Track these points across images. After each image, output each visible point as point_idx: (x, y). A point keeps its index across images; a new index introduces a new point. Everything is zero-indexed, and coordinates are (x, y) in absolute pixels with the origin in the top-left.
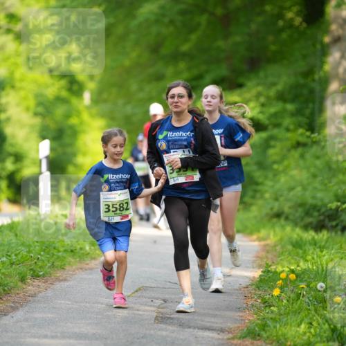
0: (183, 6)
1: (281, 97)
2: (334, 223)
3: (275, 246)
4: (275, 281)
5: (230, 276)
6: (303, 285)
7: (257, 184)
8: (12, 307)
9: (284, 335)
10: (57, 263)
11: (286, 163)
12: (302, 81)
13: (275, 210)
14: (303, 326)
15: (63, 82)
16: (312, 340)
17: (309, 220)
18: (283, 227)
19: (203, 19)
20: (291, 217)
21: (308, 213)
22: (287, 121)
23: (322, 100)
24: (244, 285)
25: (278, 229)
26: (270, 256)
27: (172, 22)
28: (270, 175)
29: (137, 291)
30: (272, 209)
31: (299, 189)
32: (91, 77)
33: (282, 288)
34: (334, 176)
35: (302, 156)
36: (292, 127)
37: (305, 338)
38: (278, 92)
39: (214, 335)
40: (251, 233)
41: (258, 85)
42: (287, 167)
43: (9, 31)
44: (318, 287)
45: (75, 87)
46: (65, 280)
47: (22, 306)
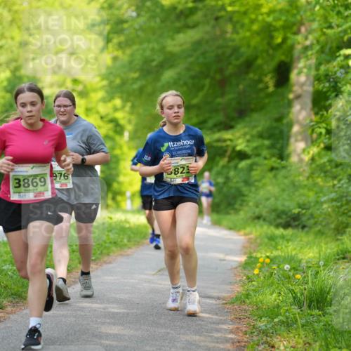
0: (192, 73)
1: (261, 136)
2: (297, 223)
3: (256, 239)
4: (255, 263)
5: (224, 260)
6: (275, 267)
7: (244, 195)
9: (261, 302)
10: (105, 251)
11: (264, 181)
12: (275, 124)
13: (257, 214)
14: (274, 295)
15: (111, 125)
16: (280, 304)
17: (279, 221)
18: (262, 226)
19: (207, 82)
20: (267, 219)
21: (279, 216)
22: (265, 153)
23: (288, 138)
24: (234, 266)
25: (258, 228)
26: (252, 246)
27: (185, 84)
28: (253, 189)
29: (159, 271)
30: (254, 213)
31: (273, 199)
32: (130, 122)
33: (260, 269)
34: (297, 190)
35: (275, 176)
36: (268, 156)
37: (276, 303)
38: (258, 132)
39: (213, 302)
40: (239, 230)
41: (245, 127)
42: (265, 185)
44: (285, 268)
45: (118, 129)
46: (110, 263)
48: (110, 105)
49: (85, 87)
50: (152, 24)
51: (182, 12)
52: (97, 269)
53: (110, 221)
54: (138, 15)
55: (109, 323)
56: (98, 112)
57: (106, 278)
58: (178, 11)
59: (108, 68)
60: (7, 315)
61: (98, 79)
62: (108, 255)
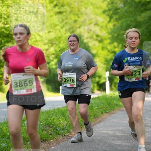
8: (99, 122)
27: (146, 35)
43: (96, 40)
46: (115, 114)
47: (102, 121)
48: (112, 45)
49: (101, 38)
50: (131, 9)
51: (144, 4)
52: (109, 116)
53: (114, 96)
54: (125, 6)
55: (116, 140)
56: (107, 49)
57: (113, 120)
58: (142, 3)
59: (111, 29)
60: (73, 136)
61: (107, 35)
62: (114, 110)
